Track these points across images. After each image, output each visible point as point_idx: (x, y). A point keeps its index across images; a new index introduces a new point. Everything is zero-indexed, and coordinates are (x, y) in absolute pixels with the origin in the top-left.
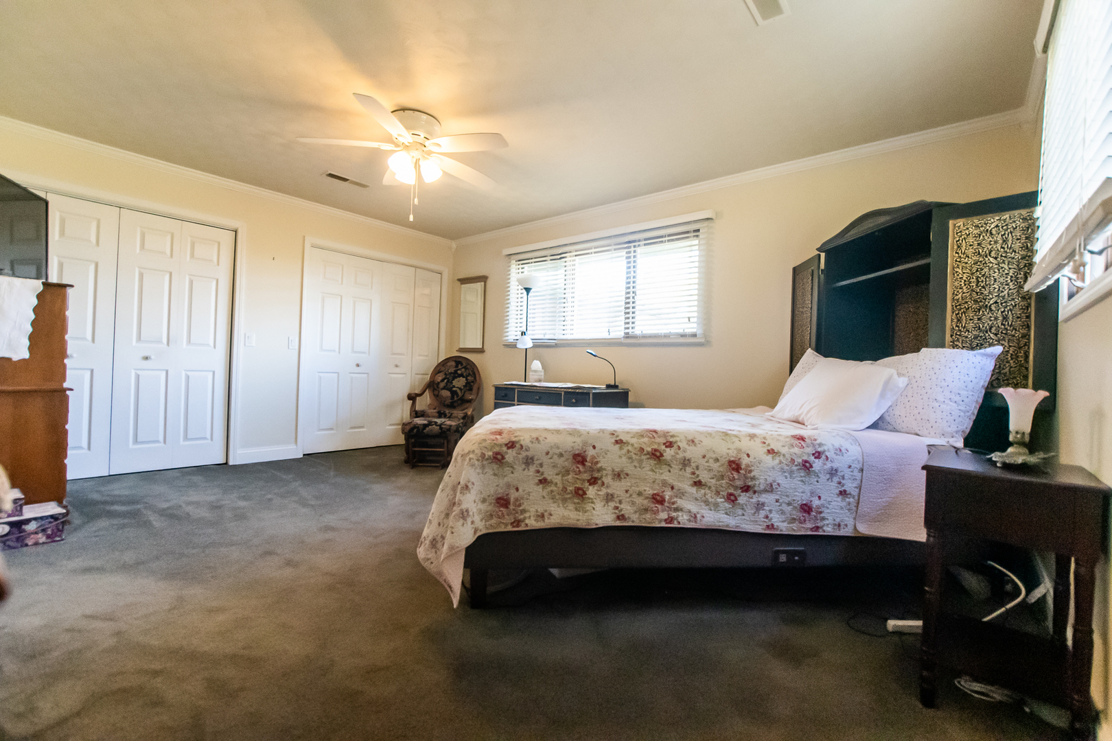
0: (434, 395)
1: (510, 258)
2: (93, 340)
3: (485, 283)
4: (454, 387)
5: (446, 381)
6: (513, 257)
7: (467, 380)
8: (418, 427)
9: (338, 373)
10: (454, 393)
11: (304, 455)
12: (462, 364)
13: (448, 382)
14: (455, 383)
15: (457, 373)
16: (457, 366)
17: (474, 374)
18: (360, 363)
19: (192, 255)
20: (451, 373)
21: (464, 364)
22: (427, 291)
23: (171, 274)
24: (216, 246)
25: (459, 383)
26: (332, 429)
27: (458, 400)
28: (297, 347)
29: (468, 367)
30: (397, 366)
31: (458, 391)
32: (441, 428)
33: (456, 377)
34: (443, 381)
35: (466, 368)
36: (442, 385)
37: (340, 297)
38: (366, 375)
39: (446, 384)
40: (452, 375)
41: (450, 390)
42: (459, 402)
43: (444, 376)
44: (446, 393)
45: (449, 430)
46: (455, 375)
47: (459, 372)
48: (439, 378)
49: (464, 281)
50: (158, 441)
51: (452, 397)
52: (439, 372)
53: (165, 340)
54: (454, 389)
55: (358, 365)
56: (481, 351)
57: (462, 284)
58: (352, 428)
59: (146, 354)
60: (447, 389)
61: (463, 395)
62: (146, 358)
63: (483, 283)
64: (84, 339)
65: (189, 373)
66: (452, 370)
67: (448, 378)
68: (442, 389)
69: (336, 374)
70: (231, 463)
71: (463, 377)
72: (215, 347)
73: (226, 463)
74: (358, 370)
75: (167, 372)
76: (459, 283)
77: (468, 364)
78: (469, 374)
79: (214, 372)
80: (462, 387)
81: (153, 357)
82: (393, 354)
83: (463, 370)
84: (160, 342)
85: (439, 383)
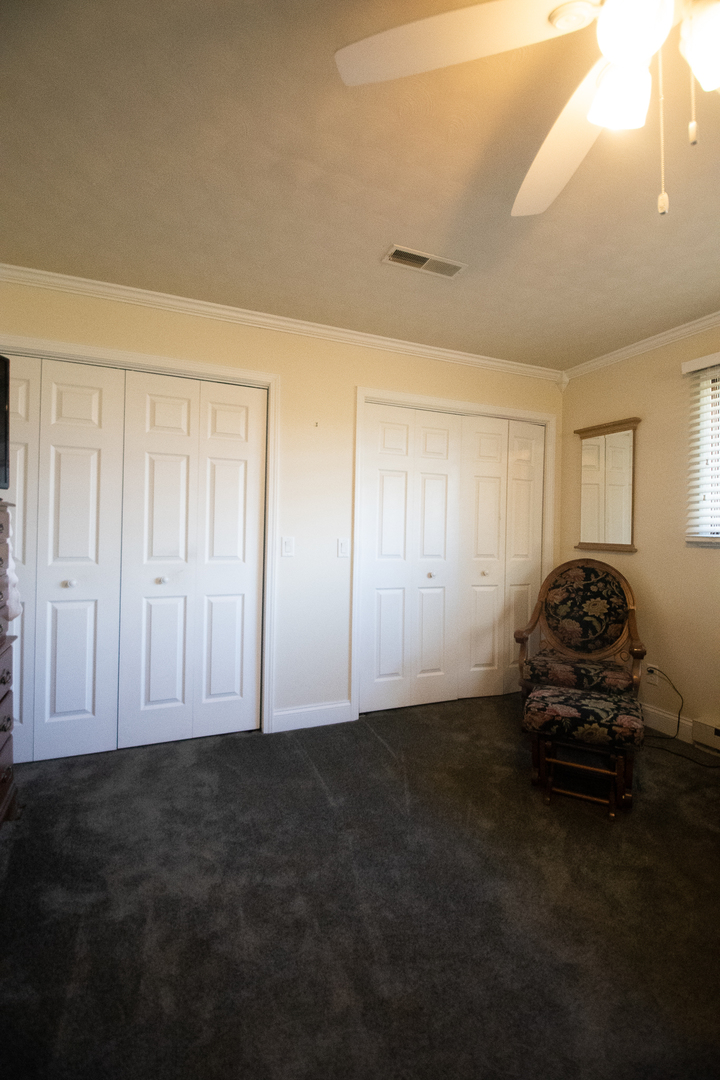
0: (549, 626)
1: (698, 377)
2: (97, 561)
3: (635, 430)
4: (586, 614)
5: (569, 603)
6: (703, 375)
7: (609, 603)
8: (559, 723)
9: (404, 588)
10: (587, 626)
11: (360, 714)
12: (597, 575)
13: (574, 604)
14: (586, 607)
15: (590, 591)
16: (587, 578)
17: (622, 592)
18: (434, 573)
19: (214, 431)
20: (579, 589)
21: (600, 574)
22: (525, 455)
23: (188, 458)
24: (243, 413)
25: (596, 608)
26: (397, 674)
27: (596, 639)
28: (349, 554)
29: (609, 579)
30: (484, 574)
31: (596, 623)
32: (612, 733)
33: (589, 598)
34: (564, 602)
35: (606, 583)
36: (563, 610)
37: (404, 474)
38: (441, 590)
39: (571, 607)
40: (581, 593)
41: (579, 619)
42: (599, 642)
43: (565, 595)
44: (573, 626)
45: (631, 739)
46: (586, 594)
47: (594, 589)
48: (557, 597)
49: (585, 433)
50: (175, 700)
51: (585, 634)
52: (556, 586)
53: (182, 555)
54: (586, 619)
55: (430, 576)
56: (629, 550)
57: (582, 438)
58: (423, 671)
59: (160, 575)
60: (573, 618)
61: (605, 631)
62: (159, 581)
63: (630, 432)
64: (87, 558)
65: (212, 599)
66: (579, 584)
67: (573, 599)
68: (564, 618)
69: (401, 591)
70: (266, 731)
71: (603, 598)
72: (244, 560)
73: (260, 730)
74: (431, 582)
75: (185, 598)
76: (578, 437)
77: (608, 574)
78: (613, 593)
79: (243, 596)
80: (603, 617)
81: (167, 579)
82: (478, 555)
83: (601, 585)
84: (177, 557)
85: (556, 606)
